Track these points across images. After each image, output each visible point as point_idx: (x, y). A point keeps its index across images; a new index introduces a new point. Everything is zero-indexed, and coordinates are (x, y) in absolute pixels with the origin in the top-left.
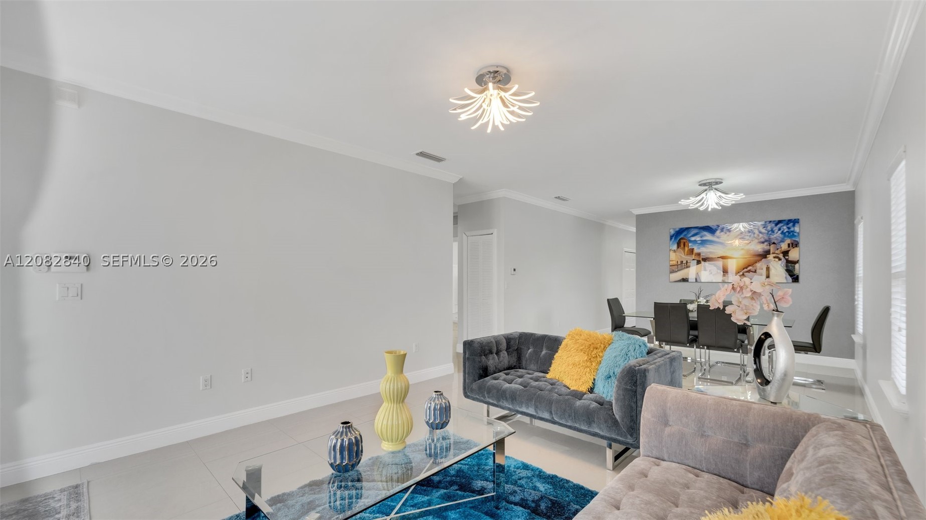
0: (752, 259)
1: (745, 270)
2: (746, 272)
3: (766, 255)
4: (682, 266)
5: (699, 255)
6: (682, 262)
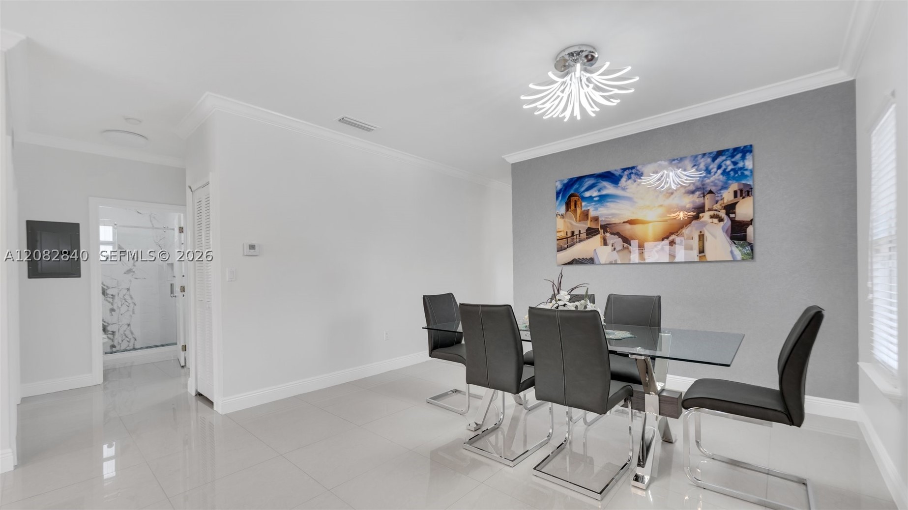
3: (698, 214)
4: (573, 239)
5: (596, 220)
6: (573, 233)
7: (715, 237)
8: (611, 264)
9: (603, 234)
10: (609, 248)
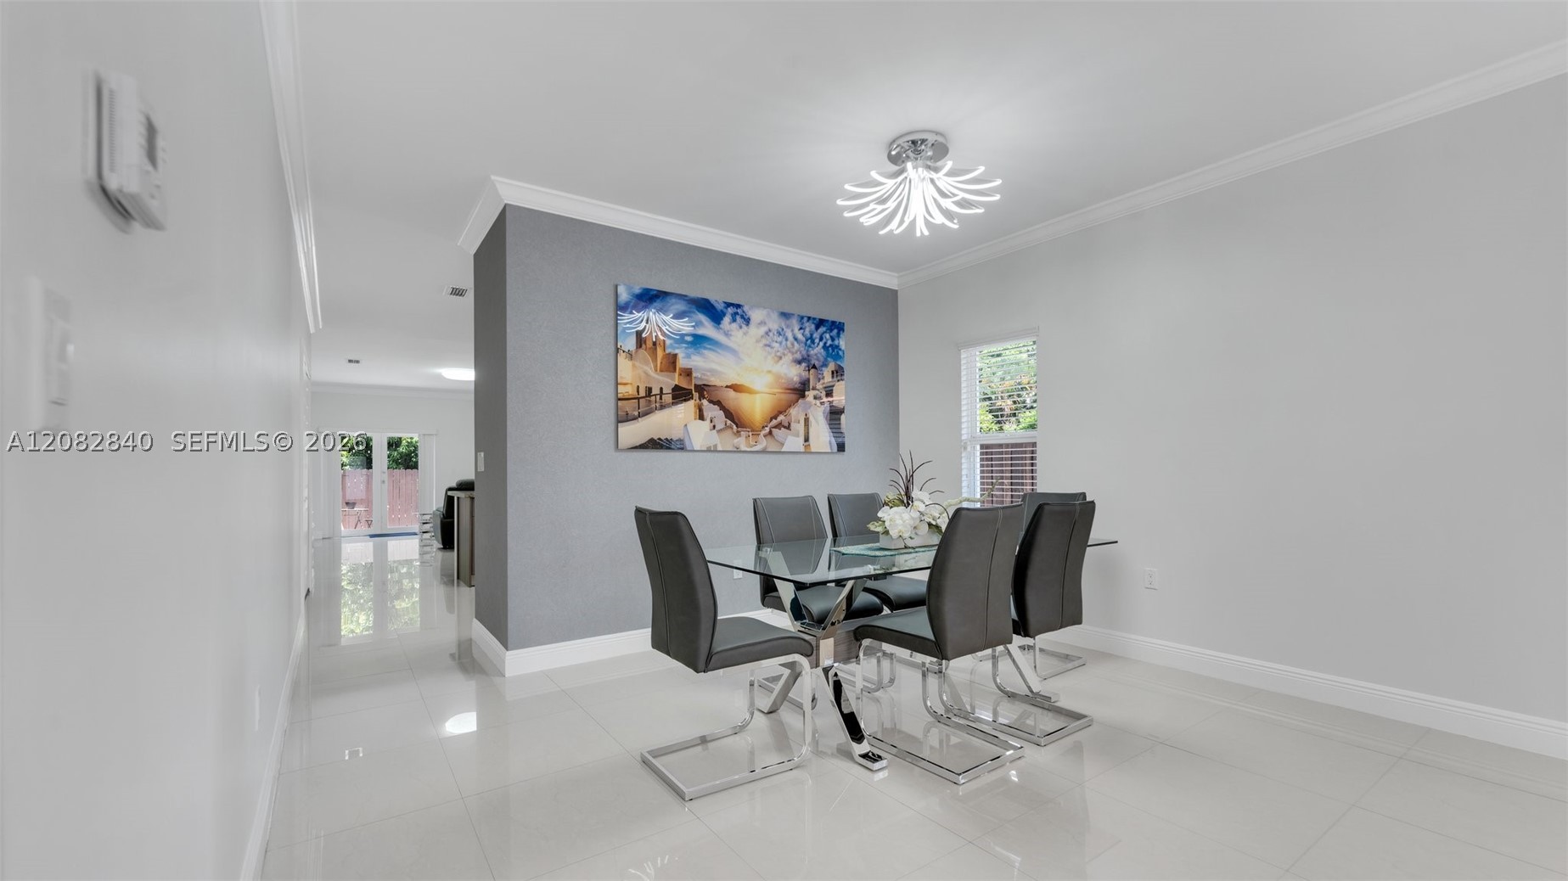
0: (784, 397)
1: (774, 422)
2: (775, 427)
3: (804, 391)
4: (650, 401)
5: (688, 375)
6: (649, 390)
7: (817, 422)
8: (709, 450)
9: (698, 400)
10: (706, 425)
